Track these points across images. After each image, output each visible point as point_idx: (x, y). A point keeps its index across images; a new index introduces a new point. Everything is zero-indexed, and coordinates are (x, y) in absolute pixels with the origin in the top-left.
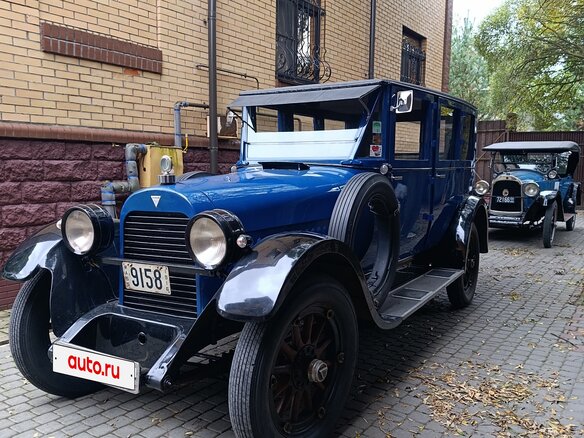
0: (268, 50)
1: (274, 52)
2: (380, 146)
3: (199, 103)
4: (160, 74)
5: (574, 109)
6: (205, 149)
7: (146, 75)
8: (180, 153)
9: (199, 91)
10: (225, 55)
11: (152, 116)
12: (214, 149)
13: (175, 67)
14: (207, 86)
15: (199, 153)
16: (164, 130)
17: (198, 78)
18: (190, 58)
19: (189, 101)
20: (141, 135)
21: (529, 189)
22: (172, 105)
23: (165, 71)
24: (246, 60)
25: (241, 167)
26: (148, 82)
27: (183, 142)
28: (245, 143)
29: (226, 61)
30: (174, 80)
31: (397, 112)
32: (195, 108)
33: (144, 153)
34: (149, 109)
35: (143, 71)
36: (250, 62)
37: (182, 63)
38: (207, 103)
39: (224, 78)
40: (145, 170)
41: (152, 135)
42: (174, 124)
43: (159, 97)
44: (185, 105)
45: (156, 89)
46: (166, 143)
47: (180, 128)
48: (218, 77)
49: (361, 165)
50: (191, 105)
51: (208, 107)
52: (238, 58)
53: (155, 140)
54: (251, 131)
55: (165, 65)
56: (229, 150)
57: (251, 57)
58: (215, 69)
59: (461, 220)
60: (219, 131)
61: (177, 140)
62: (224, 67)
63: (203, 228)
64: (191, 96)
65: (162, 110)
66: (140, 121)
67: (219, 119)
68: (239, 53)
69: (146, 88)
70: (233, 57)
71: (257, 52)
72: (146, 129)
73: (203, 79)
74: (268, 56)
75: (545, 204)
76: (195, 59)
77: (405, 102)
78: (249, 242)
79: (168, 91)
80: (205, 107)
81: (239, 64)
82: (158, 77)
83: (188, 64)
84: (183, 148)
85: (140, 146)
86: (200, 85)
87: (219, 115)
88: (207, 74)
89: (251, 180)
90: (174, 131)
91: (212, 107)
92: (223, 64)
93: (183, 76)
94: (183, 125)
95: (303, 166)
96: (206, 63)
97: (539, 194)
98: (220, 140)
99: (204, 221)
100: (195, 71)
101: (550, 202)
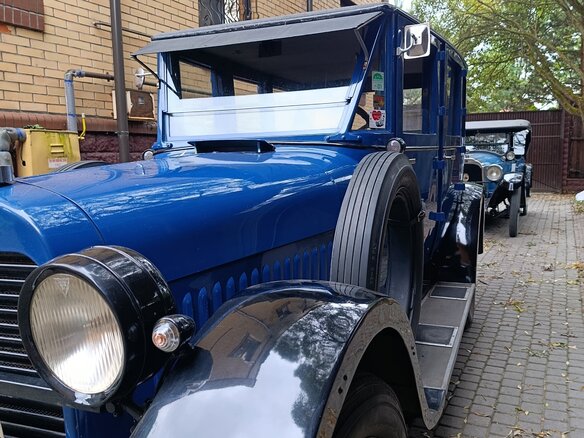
0: (189, 10)
1: (197, 13)
2: (383, 112)
3: (100, 72)
4: (42, 32)
5: (508, 89)
6: (112, 134)
7: (20, 32)
8: (74, 139)
9: (99, 57)
10: (133, 12)
11: (33, 89)
12: (123, 133)
13: (63, 24)
14: (110, 52)
15: (103, 140)
16: (51, 109)
17: (98, 40)
18: (85, 13)
19: (85, 70)
20: (16, 115)
21: (492, 172)
22: (61, 75)
23: (48, 29)
24: (161, 21)
25: (160, 152)
26: (26, 42)
27: (79, 125)
28: (164, 114)
29: (135, 20)
30: (63, 41)
31: (406, 57)
32: (95, 80)
33: (22, 140)
34: (29, 79)
35: (16, 26)
36: (167, 23)
37: (74, 19)
38: (112, 74)
39: (133, 42)
40: (24, 163)
41: (33, 116)
42: (66, 100)
43: (42, 63)
44: (80, 75)
45: (38, 54)
46: (56, 126)
47: (74, 107)
48: (125, 39)
49: (360, 141)
50: (88, 75)
51: (112, 79)
52: (150, 17)
53: (37, 122)
54: (172, 96)
55: (48, 20)
56: (144, 135)
57: (168, 16)
58: (120, 29)
59: (461, 216)
60: (129, 110)
61: (71, 122)
62: (132, 27)
63: (61, 299)
64: (89, 63)
65: (47, 82)
66: (16, 96)
67: (128, 94)
68: (152, 11)
69: (21, 51)
70: (144, 16)
71: (175, 12)
72: (24, 107)
73: (104, 42)
74: (190, 17)
75: (511, 188)
76: (91, 14)
77: (419, 42)
78: (185, 333)
79: (56, 57)
80: (109, 79)
81: (152, 25)
82: (38, 36)
83: (82, 20)
84: (80, 133)
85: (15, 130)
86: (100, 49)
87: (128, 90)
88: (109, 36)
89: (177, 173)
90: (66, 110)
91: (118, 78)
92: (130, 22)
93: (75, 36)
94: (78, 103)
95: (265, 146)
96: (108, 20)
97: (502, 178)
98: (132, 123)
99: (62, 282)
100: (93, 31)
101: (516, 185)
